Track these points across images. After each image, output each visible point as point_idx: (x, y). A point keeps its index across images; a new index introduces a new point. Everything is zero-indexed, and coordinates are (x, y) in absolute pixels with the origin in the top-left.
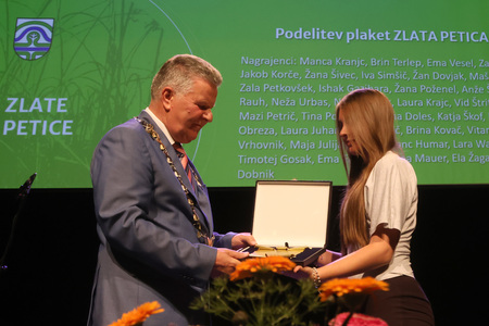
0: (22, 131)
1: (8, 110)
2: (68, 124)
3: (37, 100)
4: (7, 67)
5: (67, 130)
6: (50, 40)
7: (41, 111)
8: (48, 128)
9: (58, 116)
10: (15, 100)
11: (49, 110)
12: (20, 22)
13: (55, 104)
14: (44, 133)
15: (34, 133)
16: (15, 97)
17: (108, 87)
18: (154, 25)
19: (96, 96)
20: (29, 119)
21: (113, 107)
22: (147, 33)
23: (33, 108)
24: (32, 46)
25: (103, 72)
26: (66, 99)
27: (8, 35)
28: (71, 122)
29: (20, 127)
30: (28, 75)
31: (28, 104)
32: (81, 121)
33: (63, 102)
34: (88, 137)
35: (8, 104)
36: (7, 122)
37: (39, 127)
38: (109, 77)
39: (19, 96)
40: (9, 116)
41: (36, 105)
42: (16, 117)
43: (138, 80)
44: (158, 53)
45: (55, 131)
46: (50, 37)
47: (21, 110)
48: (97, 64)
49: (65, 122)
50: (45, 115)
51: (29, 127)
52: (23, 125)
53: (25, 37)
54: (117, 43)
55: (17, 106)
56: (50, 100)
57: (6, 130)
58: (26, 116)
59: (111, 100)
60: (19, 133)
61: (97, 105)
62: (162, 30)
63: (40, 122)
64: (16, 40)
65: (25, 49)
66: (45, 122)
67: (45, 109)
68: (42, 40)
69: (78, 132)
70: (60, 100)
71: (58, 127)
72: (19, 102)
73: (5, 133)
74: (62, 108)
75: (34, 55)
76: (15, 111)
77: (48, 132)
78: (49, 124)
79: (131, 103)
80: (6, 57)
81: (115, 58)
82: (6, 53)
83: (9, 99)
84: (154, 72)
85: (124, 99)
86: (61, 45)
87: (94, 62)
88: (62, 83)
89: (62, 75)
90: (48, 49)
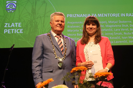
0: (9, 32)
1: (5, 27)
2: (22, 30)
3: (13, 24)
4: (4, 15)
5: (22, 32)
6: (16, 7)
7: (14, 26)
8: (16, 31)
9: (19, 28)
10: (7, 24)
11: (16, 26)
12: (7, 2)
13: (18, 25)
14: (15, 33)
15: (12, 33)
17: (32, 19)
18: (44, 2)
19: (29, 22)
20: (11, 29)
21: (34, 25)
22: (42, 4)
23: (12, 26)
24: (11, 9)
25: (31, 15)
26: (21, 23)
27: (4, 6)
28: (22, 29)
29: (9, 31)
30: (10, 17)
32: (25, 29)
33: (20, 24)
34: (27, 33)
35: (5, 25)
36: (5, 30)
37: (14, 31)
38: (32, 17)
39: (8, 22)
40: (5, 28)
41: (13, 25)
42: (8, 28)
43: (40, 17)
44: (46, 10)
45: (18, 32)
46: (16, 6)
47: (9, 26)
48: (29, 13)
49: (21, 29)
50: (15, 28)
51: (11, 31)
52: (9, 30)
53: (9, 6)
54: (34, 7)
55: (7, 25)
56: (16, 24)
57: (5, 32)
58: (10, 28)
59: (33, 23)
60: (8, 33)
61: (29, 25)
64: (6, 7)
65: (9, 10)
66: (15, 30)
67: (15, 26)
68: (14, 7)
69: (24, 32)
70: (19, 23)
71: (19, 31)
72: (8, 24)
73: (5, 33)
74: (20, 26)
75: (12, 11)
76: (7, 27)
78: (16, 30)
79: (39, 24)
80: (4, 12)
81: (34, 11)
82: (4, 11)
83: (5, 23)
84: (45, 15)
85: (37, 23)
86: (19, 8)
87: (28, 13)
88: (19, 19)
89: (20, 16)
90: (15, 9)
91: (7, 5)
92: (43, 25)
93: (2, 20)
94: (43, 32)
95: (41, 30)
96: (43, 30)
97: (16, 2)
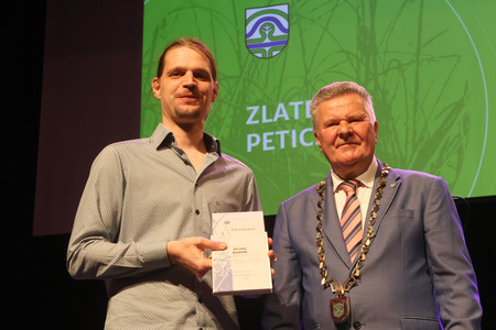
0: (269, 145)
1: (249, 122)
3: (281, 106)
4: (242, 71)
6: (287, 31)
7: (287, 118)
8: (298, 139)
9: (306, 123)
10: (256, 108)
11: (296, 117)
12: (250, 13)
13: (302, 108)
14: (294, 145)
15: (283, 146)
16: (255, 105)
20: (275, 130)
22: (403, 5)
23: (277, 116)
24: (267, 41)
25: (355, 62)
27: (238, 32)
29: (266, 141)
30: (267, 76)
31: (271, 113)
35: (248, 114)
36: (249, 137)
37: (288, 138)
38: (363, 68)
39: (259, 103)
40: (251, 129)
41: (281, 112)
42: (260, 129)
43: (399, 67)
44: (420, 30)
45: (307, 141)
46: (286, 27)
47: (265, 120)
48: (347, 53)
50: (292, 123)
51: (276, 139)
52: (269, 137)
53: (257, 31)
54: (368, 24)
55: (258, 117)
56: (296, 104)
57: (250, 146)
58: (270, 127)
60: (265, 148)
62: (422, 3)
63: (287, 132)
64: (247, 36)
65: (260, 45)
66: (294, 132)
67: (292, 117)
68: (278, 32)
72: (260, 111)
73: (249, 150)
75: (271, 51)
76: (257, 122)
77: (298, 143)
78: (298, 134)
79: (394, 97)
80: (240, 59)
81: (367, 43)
82: (238, 53)
83: (249, 108)
84: (418, 54)
85: (385, 93)
86: (301, 35)
87: (343, 51)
88: (307, 82)
89: (307, 72)
90: (286, 42)
91: (249, 28)
92: (416, 100)
93: (233, 95)
94: (415, 133)
95: (406, 124)
96: (415, 122)
97: (284, 9)
